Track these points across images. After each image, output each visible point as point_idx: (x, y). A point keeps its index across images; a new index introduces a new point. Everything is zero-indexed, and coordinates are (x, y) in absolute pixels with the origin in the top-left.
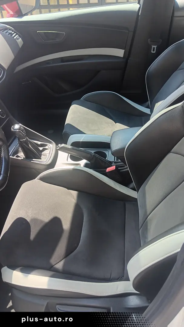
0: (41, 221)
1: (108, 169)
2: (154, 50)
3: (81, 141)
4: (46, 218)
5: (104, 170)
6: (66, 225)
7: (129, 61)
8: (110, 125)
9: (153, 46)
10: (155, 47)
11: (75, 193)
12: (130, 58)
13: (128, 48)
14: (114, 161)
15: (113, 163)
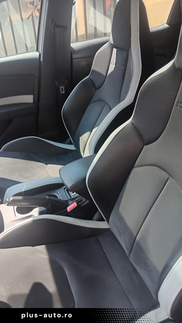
0: (22, 295)
1: (69, 209)
2: (62, 91)
3: (23, 190)
4: (26, 289)
5: (64, 211)
6: (51, 287)
7: (40, 105)
8: (42, 168)
9: (61, 87)
10: (63, 87)
11: (42, 248)
12: (40, 103)
13: (36, 93)
14: (68, 199)
15: (69, 201)
